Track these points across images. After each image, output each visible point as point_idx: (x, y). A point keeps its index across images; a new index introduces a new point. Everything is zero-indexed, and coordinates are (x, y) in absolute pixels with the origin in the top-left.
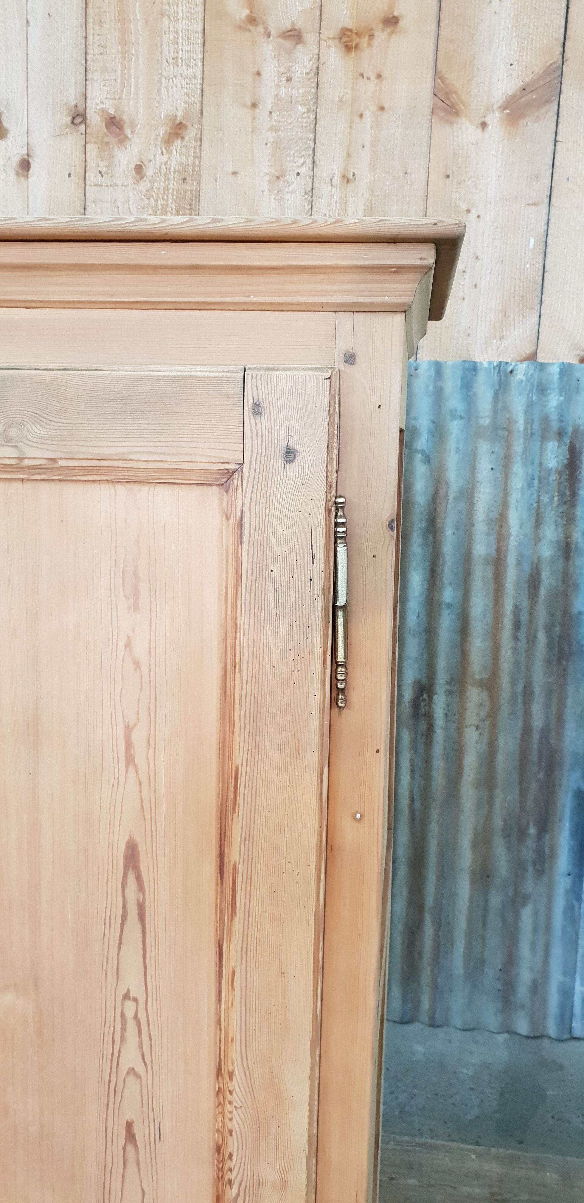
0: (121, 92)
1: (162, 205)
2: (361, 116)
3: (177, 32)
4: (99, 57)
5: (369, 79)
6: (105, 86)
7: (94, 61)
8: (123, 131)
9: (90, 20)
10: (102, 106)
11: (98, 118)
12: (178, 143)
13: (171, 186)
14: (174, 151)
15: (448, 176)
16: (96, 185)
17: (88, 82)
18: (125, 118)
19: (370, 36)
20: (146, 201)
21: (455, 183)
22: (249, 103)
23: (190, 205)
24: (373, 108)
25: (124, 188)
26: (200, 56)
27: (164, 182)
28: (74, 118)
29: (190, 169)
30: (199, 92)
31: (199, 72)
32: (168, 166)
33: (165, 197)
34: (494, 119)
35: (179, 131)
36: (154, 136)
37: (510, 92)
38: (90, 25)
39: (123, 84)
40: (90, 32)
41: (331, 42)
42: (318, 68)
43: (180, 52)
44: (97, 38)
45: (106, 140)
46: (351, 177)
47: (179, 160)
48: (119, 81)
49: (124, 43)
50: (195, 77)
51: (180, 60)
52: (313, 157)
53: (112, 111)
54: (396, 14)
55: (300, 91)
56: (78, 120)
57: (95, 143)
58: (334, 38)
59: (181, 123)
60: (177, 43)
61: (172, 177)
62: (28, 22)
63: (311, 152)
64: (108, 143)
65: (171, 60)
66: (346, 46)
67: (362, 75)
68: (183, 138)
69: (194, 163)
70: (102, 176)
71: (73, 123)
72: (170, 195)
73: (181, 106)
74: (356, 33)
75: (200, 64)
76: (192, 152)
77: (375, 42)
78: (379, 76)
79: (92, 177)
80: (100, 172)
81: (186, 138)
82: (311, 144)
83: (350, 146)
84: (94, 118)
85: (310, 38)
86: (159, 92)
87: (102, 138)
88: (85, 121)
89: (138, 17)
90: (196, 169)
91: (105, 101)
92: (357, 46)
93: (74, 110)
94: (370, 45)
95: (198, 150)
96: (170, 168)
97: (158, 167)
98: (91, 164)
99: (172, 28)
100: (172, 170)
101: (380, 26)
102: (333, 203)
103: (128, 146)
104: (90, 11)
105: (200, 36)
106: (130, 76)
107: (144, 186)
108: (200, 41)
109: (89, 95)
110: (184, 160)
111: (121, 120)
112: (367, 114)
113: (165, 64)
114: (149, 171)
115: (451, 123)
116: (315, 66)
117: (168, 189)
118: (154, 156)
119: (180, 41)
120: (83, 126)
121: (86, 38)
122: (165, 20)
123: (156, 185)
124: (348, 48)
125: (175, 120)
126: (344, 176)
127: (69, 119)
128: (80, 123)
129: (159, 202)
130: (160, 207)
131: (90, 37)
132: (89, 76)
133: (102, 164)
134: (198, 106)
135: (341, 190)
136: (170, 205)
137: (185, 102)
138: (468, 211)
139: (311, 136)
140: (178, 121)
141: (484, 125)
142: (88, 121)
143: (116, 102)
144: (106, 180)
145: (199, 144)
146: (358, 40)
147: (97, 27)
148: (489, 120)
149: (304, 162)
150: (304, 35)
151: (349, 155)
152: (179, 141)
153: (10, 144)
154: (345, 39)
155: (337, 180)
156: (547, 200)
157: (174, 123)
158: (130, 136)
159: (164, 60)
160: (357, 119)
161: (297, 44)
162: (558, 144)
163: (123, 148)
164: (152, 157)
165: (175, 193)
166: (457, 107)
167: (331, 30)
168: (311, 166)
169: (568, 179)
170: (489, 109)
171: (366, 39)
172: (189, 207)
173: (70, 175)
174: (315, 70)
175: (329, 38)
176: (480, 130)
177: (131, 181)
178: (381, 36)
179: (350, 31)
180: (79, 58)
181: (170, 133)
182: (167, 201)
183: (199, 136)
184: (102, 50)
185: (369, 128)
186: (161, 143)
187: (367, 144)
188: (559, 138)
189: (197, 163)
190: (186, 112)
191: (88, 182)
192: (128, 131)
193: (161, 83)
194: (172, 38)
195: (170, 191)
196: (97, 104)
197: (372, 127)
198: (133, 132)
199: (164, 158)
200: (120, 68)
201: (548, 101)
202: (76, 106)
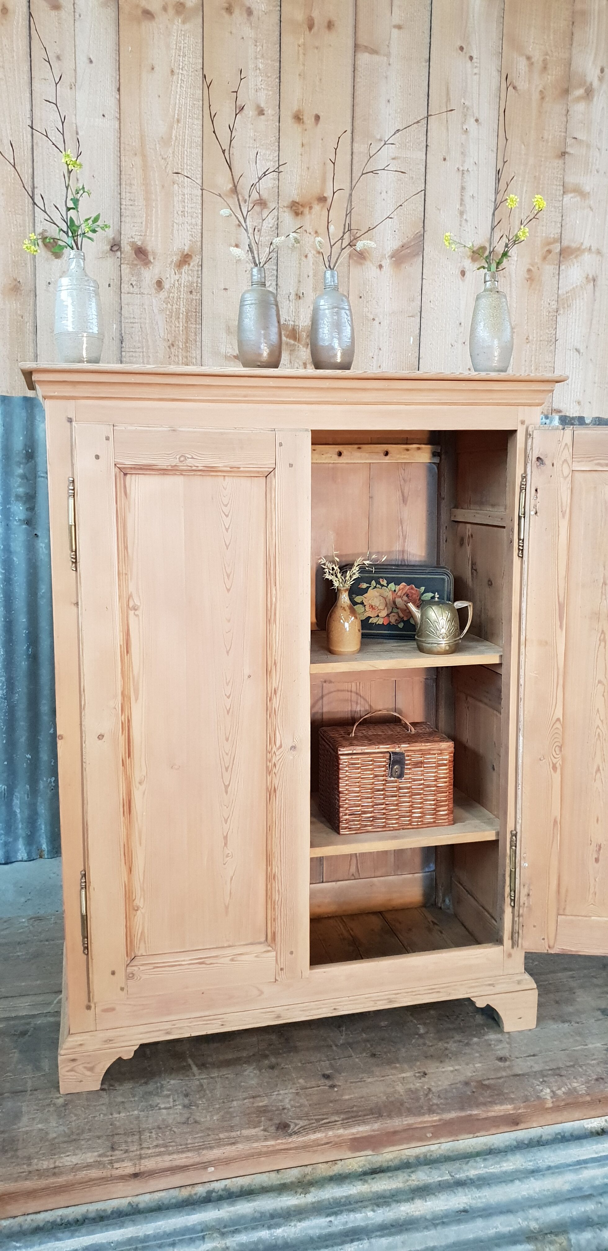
0: (146, 232)
1: (176, 308)
2: (306, 256)
3: (184, 195)
4: (130, 207)
5: (310, 234)
6: (134, 226)
7: (126, 209)
8: (148, 257)
9: (123, 183)
10: (132, 240)
11: (129, 248)
12: (186, 268)
13: (182, 296)
14: (184, 273)
15: (361, 297)
16: (128, 293)
17: (123, 223)
18: (149, 248)
19: (310, 207)
20: (165, 306)
21: (365, 302)
22: (234, 244)
23: (196, 309)
24: (314, 252)
25: (149, 296)
26: (200, 211)
27: (177, 293)
28: (112, 247)
29: (195, 285)
30: (200, 235)
31: (200, 221)
32: (180, 283)
33: (178, 304)
34: (386, 263)
35: (187, 260)
36: (169, 262)
37: (395, 248)
38: (123, 186)
39: (147, 227)
40: (123, 190)
41: (285, 209)
42: (278, 224)
43: (186, 208)
44: (128, 194)
45: (135, 262)
46: (301, 295)
47: (187, 279)
48: (144, 223)
49: (147, 199)
50: (197, 225)
51: (186, 213)
52: (277, 281)
53: (139, 243)
54: (325, 195)
55: (267, 239)
56: (115, 248)
57: (128, 264)
58: (287, 207)
59: (187, 254)
60: (184, 202)
61: (182, 290)
62: (78, 180)
63: (275, 278)
64: (136, 265)
65: (180, 213)
66: (296, 213)
67: (306, 231)
68: (189, 264)
69: (197, 281)
70: (133, 287)
71: (111, 250)
72: (182, 302)
73: (188, 243)
74: (301, 205)
75: (200, 216)
76: (196, 273)
77: (313, 211)
78: (316, 232)
79: (125, 287)
80: (132, 284)
81: (192, 264)
82: (275, 272)
83: (300, 275)
84: (126, 248)
85: (272, 205)
86: (172, 233)
87: (133, 261)
88: (120, 249)
89: (157, 183)
90: (199, 285)
91: (134, 236)
92: (302, 213)
93: (112, 241)
94: (310, 213)
95: (200, 273)
96: (181, 284)
97: (172, 282)
98: (125, 278)
99: (180, 192)
100: (182, 285)
101: (316, 202)
102: (291, 312)
103: (151, 268)
104: (123, 176)
105: (200, 198)
106: (151, 221)
107: (163, 295)
108: (200, 202)
109: (123, 232)
110: (190, 278)
111: (146, 250)
112: (310, 256)
113: (176, 215)
114: (167, 285)
115: (361, 264)
116: (276, 223)
117: (180, 298)
118: (170, 275)
119: (186, 201)
120: (119, 253)
121: (120, 194)
122: (176, 186)
123: (171, 295)
124: (297, 214)
125: (183, 252)
126: (297, 295)
127: (109, 247)
128: (117, 250)
129: (174, 307)
130: (175, 310)
131: (123, 194)
132: (123, 219)
133: (133, 279)
134: (199, 244)
135: (295, 303)
136: (182, 309)
137: (190, 241)
138: (374, 319)
139: (275, 268)
140: (185, 253)
141: (381, 266)
142: (122, 249)
143: (141, 237)
144: (136, 290)
145: (200, 268)
146: (302, 209)
147: (128, 187)
148: (383, 264)
149: (271, 284)
150: (268, 203)
151: (300, 282)
152: (187, 266)
153: (64, 261)
154: (294, 208)
155: (292, 297)
156: (419, 314)
157: (183, 253)
158: (152, 261)
159: (175, 212)
160: (303, 258)
161: (264, 208)
162: (424, 281)
163: (147, 269)
164: (168, 276)
165: (185, 301)
166: (364, 254)
167: (285, 201)
168: (276, 287)
169: (430, 302)
170: (383, 256)
171: (308, 209)
172: (194, 311)
173: (109, 285)
174: (276, 226)
175: (284, 207)
176: (378, 269)
177: (154, 291)
178: (317, 208)
179: (298, 203)
180: (116, 207)
181: (180, 261)
182: (180, 306)
183: (200, 263)
184: (132, 203)
185: (311, 264)
186: (174, 267)
187: (311, 274)
188: (424, 277)
189: (199, 281)
190: (191, 247)
191: (123, 291)
192: (151, 258)
193: (173, 226)
194: (180, 198)
195: (182, 299)
196: (129, 238)
197: (313, 263)
198: (154, 258)
199: (177, 277)
200: (145, 216)
201: (418, 254)
202: (114, 239)
